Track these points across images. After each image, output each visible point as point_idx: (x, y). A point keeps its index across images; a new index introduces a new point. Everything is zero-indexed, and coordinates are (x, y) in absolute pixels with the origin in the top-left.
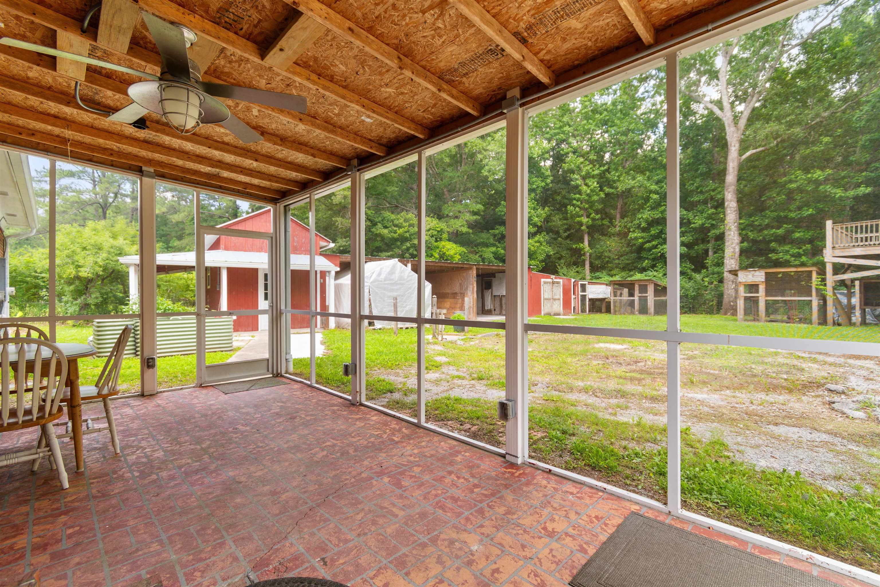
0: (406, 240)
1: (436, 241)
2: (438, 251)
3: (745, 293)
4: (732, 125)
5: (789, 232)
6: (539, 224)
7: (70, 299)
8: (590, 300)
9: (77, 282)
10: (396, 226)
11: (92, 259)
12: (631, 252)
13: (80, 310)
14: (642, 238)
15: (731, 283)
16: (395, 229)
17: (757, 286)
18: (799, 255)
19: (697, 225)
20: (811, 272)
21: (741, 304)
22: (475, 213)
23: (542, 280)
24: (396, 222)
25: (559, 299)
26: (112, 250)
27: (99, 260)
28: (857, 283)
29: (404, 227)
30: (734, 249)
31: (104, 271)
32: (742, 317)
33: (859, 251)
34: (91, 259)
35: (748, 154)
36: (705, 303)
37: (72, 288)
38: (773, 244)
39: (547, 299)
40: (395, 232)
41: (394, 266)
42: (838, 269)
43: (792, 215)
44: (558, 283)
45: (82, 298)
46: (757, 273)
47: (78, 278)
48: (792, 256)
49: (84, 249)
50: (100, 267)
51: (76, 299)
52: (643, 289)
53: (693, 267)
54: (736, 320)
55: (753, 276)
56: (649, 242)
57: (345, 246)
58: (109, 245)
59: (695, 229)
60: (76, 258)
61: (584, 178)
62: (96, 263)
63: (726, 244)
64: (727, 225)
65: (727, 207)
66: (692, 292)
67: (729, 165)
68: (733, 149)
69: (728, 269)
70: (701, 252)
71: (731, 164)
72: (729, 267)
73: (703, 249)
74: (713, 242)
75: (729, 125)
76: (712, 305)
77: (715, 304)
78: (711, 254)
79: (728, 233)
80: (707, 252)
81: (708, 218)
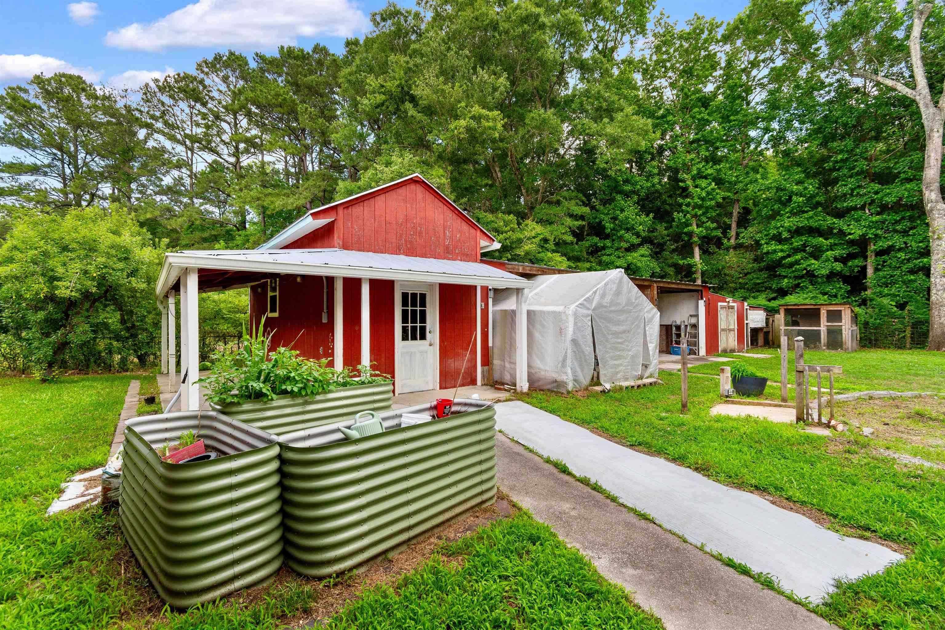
4: (931, 105)
6: (643, 234)
7: (38, 335)
8: (751, 330)
9: (51, 307)
11: (78, 265)
12: (761, 270)
13: (55, 353)
14: (782, 251)
19: (856, 236)
23: (719, 304)
25: (733, 330)
26: (113, 252)
27: (91, 268)
31: (99, 286)
34: (76, 267)
36: (893, 335)
37: (41, 315)
44: (733, 308)
45: (60, 333)
47: (51, 298)
49: (65, 249)
50: (93, 279)
51: (48, 335)
58: (108, 243)
60: (51, 263)
61: (694, 179)
62: (86, 272)
63: (934, 257)
64: (934, 232)
65: (932, 210)
66: (875, 319)
67: (929, 157)
68: (936, 135)
69: (938, 291)
70: (856, 270)
71: (932, 155)
72: (939, 287)
73: (858, 266)
74: (873, 257)
75: (927, 106)
76: (904, 337)
77: (908, 333)
78: (870, 271)
79: (937, 242)
80: (864, 269)
81: (870, 227)
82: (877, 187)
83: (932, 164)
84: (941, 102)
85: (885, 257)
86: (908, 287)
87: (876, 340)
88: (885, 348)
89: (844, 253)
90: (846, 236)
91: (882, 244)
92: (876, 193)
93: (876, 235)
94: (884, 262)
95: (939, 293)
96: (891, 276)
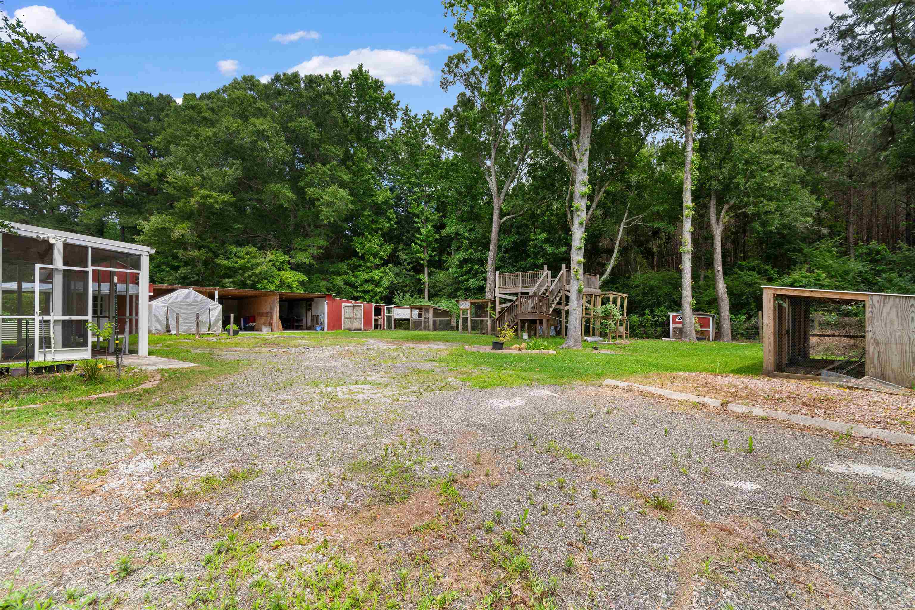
0: (248, 269)
1: (279, 270)
2: (279, 279)
3: (462, 315)
4: (496, 197)
6: (386, 257)
8: (395, 320)
10: (238, 257)
16: (237, 260)
17: (467, 310)
21: (461, 322)
22: (319, 248)
23: (343, 304)
24: (238, 254)
25: (360, 319)
29: (245, 259)
32: (461, 331)
33: (508, 291)
35: (505, 218)
39: (347, 319)
40: (237, 263)
41: (188, 294)
44: (360, 307)
46: (467, 302)
52: (427, 311)
55: (465, 304)
56: (462, 276)
57: (186, 273)
61: (425, 222)
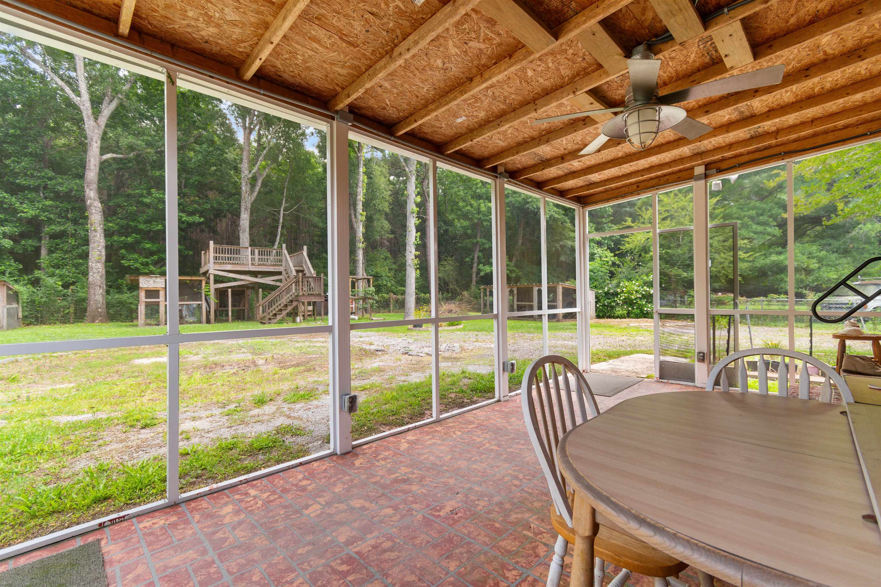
3: (146, 298)
4: (92, 118)
5: (137, 242)
15: (98, 288)
17: (158, 292)
18: (147, 264)
19: (29, 215)
20: (201, 281)
21: (142, 309)
28: (230, 290)
30: (101, 252)
32: (143, 322)
33: (229, 267)
35: (109, 156)
36: (58, 312)
38: (123, 251)
42: (218, 280)
43: (142, 226)
46: (158, 280)
48: (142, 264)
53: (21, 266)
54: (137, 326)
55: (154, 282)
59: (20, 219)
63: (91, 245)
64: (91, 225)
65: (91, 206)
66: (42, 297)
67: (89, 161)
68: (95, 145)
69: (94, 273)
70: (29, 249)
71: (92, 160)
72: (95, 271)
73: (32, 246)
74: (47, 239)
75: (88, 117)
76: (68, 313)
77: (72, 310)
78: (44, 252)
79: (94, 234)
80: (38, 250)
81: (43, 210)
82: (51, 174)
83: (92, 168)
84: (99, 119)
85: (58, 241)
86: (77, 269)
87: (41, 317)
88: (50, 324)
89: (16, 231)
90: (18, 213)
91: (56, 228)
92: (50, 179)
93: (50, 219)
94: (57, 245)
95: (95, 275)
96: (63, 259)
